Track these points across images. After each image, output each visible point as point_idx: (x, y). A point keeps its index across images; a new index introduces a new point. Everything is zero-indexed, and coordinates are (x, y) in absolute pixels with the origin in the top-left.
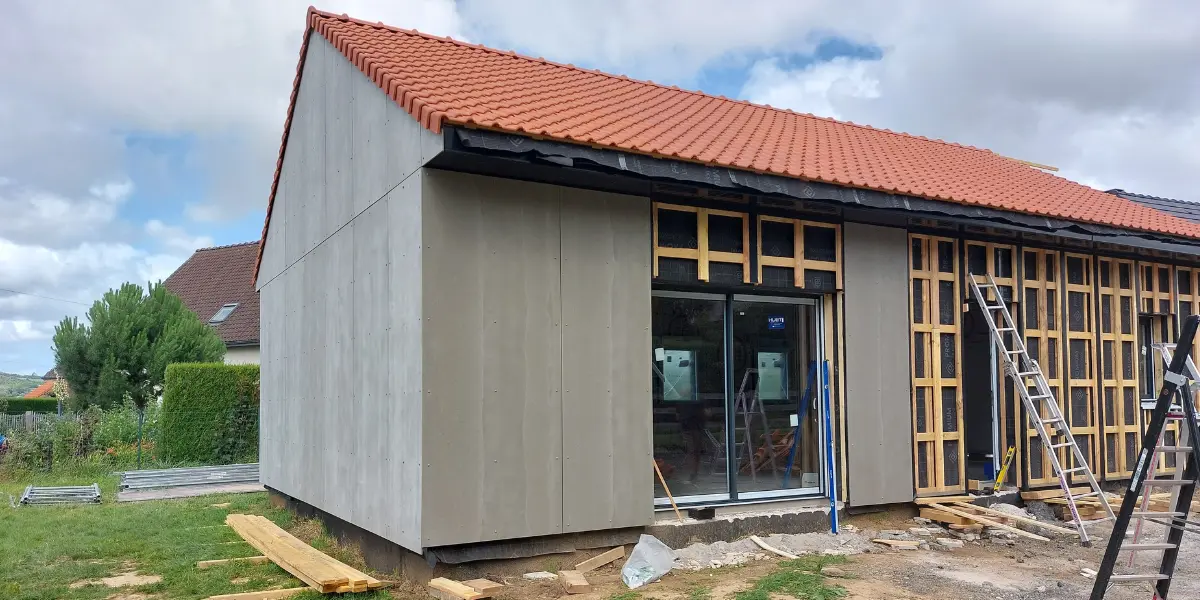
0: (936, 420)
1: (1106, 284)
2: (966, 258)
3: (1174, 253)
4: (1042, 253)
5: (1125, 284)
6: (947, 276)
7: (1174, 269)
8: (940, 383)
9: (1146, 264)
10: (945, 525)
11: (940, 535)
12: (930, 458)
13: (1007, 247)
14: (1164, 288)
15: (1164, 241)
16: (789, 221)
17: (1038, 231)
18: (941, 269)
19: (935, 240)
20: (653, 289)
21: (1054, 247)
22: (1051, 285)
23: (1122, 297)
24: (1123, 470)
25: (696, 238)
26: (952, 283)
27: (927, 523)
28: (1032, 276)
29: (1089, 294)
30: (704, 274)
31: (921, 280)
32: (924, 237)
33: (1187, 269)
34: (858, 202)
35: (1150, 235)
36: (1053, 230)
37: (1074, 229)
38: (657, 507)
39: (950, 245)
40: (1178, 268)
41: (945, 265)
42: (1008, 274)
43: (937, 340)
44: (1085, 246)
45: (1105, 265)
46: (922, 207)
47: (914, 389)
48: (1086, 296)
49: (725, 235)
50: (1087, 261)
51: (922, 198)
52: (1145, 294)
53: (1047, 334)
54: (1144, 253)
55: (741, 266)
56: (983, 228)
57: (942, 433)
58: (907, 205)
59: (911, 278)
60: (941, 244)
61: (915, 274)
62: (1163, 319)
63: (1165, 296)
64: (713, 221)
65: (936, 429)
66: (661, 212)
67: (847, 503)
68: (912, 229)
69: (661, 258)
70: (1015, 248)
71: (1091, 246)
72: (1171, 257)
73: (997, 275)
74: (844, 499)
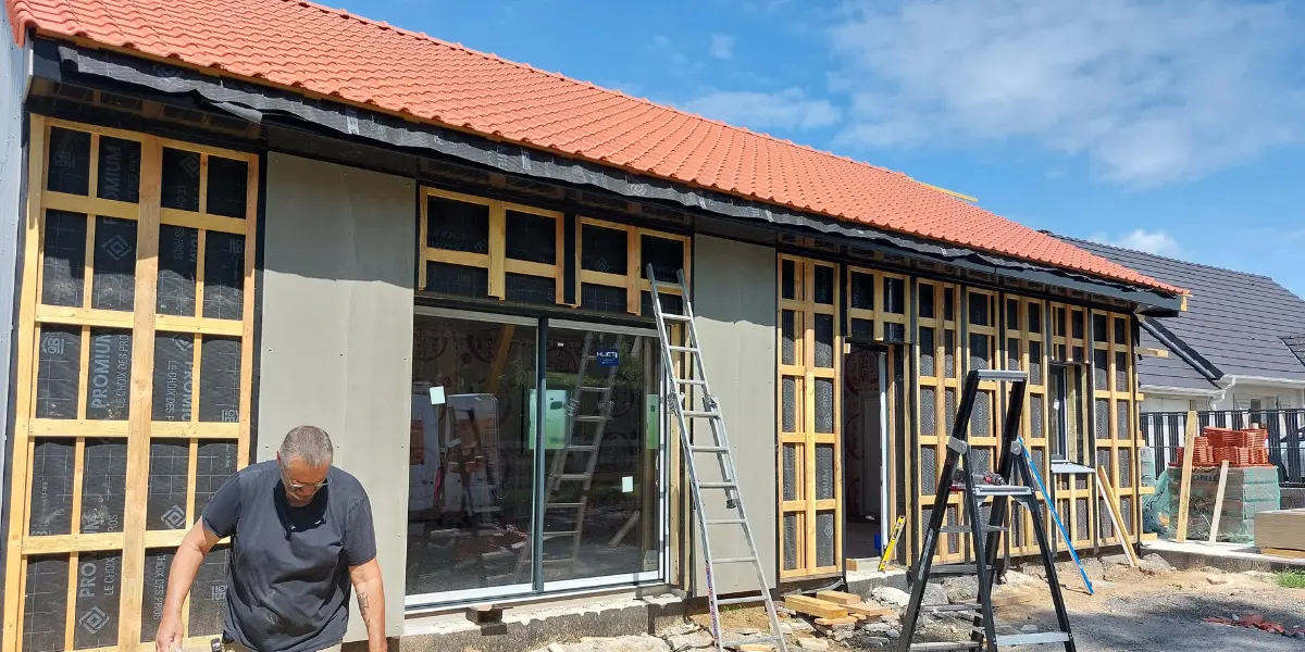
0: (808, 485)
1: (1013, 326)
2: (849, 288)
3: (1089, 295)
4: (940, 288)
5: (1035, 327)
6: (825, 309)
7: (1089, 311)
8: (813, 438)
9: (1058, 305)
10: (811, 619)
11: (804, 633)
12: (799, 533)
13: (898, 276)
14: (1079, 334)
15: (1076, 279)
16: (621, 227)
17: (932, 259)
18: (818, 300)
19: (811, 264)
20: (415, 304)
21: (953, 279)
22: (949, 325)
23: (1031, 342)
24: (1029, 544)
25: (487, 240)
26: (831, 317)
27: (792, 616)
28: (927, 311)
29: (993, 338)
30: (497, 288)
31: (792, 312)
32: (797, 260)
33: (1103, 313)
34: (704, 206)
35: (1061, 271)
36: (951, 259)
37: (971, 258)
38: (408, 608)
39: (830, 270)
40: (1094, 311)
41: (824, 295)
42: (899, 309)
43: (811, 386)
44: (990, 280)
45: (1013, 305)
46: (786, 219)
47: (780, 445)
48: (990, 339)
49: (527, 239)
50: (992, 297)
51: (789, 209)
52: (1058, 340)
53: (943, 382)
54: (1056, 292)
55: (553, 281)
56: (871, 253)
57: (814, 501)
58: (769, 216)
59: (780, 308)
60: (817, 268)
61: (785, 304)
62: (1078, 370)
63: (1078, 342)
64: (512, 220)
65: (808, 494)
66: (434, 203)
67: (690, 593)
68: (781, 249)
69: (430, 264)
70: (908, 279)
71: (997, 280)
72: (1086, 297)
73: (886, 310)
74: (687, 588)
